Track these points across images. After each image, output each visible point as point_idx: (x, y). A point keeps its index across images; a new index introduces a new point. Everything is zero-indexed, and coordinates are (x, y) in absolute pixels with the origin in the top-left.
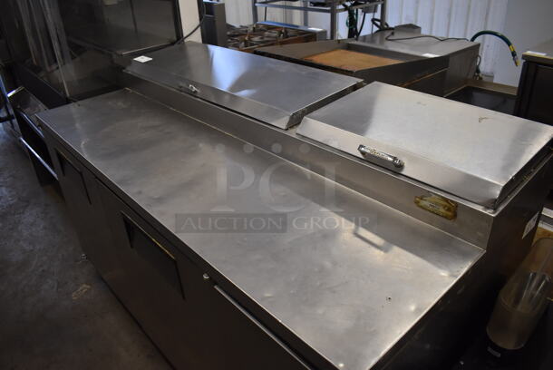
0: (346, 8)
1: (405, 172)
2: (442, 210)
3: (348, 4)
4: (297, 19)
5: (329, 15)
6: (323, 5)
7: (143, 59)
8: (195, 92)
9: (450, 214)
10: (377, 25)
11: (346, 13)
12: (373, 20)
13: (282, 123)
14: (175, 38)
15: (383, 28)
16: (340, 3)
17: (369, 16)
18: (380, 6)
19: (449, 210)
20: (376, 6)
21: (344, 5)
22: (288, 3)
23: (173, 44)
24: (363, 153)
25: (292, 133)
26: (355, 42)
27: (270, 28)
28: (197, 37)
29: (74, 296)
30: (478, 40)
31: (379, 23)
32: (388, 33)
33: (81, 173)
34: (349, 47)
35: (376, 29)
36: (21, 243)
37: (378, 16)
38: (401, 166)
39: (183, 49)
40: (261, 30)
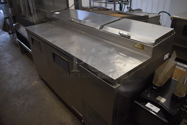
0: (119, 3)
1: (131, 38)
2: (140, 47)
3: (120, 2)
4: (103, 5)
5: (113, 5)
6: (112, 1)
7: (57, 13)
8: (73, 21)
9: (142, 48)
10: (128, 9)
11: (119, 5)
12: (128, 8)
13: (98, 28)
14: (67, 8)
15: (130, 9)
16: (117, 1)
17: (126, 6)
18: (130, 3)
19: (142, 47)
20: (128, 3)
21: (118, 2)
22: (101, 1)
23: (66, 9)
24: (120, 34)
25: (101, 30)
26: (121, 12)
27: (95, 7)
28: (73, 8)
29: (33, 84)
30: (160, 14)
31: (129, 8)
32: (132, 11)
33: (39, 43)
34: (119, 13)
35: (128, 10)
36: (16, 69)
37: (129, 6)
38: (130, 37)
39: (69, 10)
40: (92, 8)
